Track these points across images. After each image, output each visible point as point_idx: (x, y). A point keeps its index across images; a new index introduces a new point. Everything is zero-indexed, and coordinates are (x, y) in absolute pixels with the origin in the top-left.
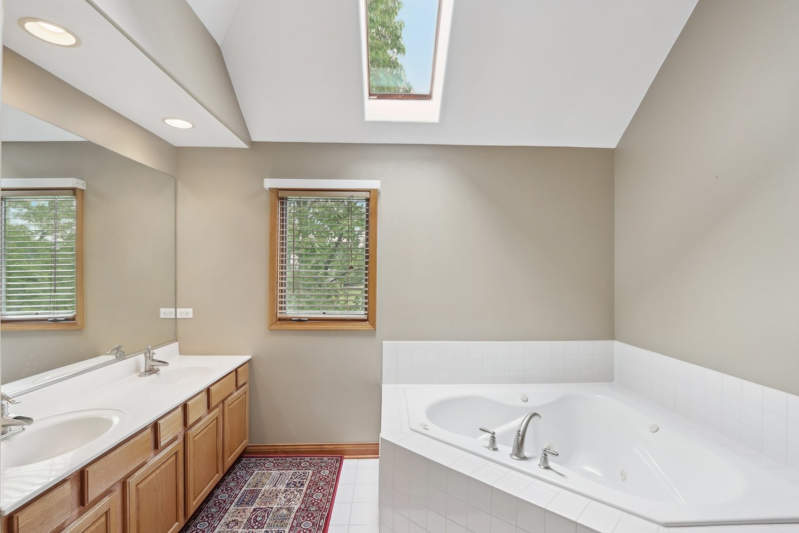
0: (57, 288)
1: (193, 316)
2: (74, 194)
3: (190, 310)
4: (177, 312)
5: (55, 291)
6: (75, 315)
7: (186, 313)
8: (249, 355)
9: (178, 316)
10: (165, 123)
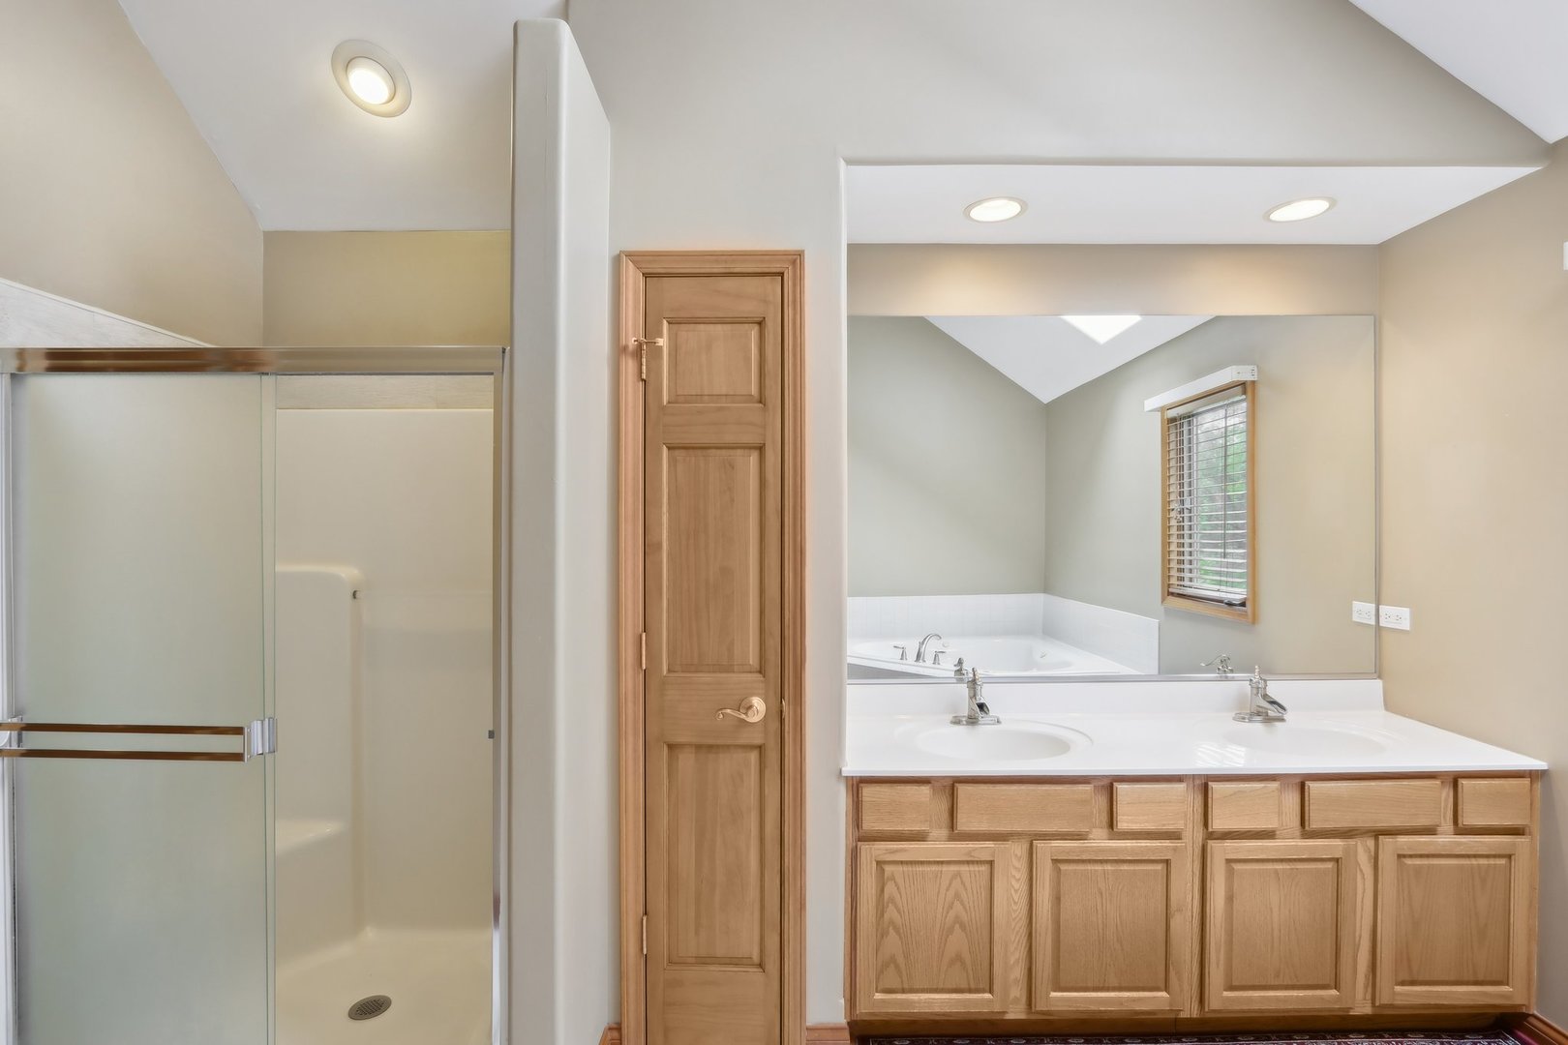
0: (1228, 551)
1: (1411, 626)
2: (1244, 392)
3: (1405, 612)
4: (1381, 614)
5: (1225, 555)
6: (1245, 599)
7: (1398, 617)
8: (1543, 760)
9: (1383, 623)
10: (1271, 221)
